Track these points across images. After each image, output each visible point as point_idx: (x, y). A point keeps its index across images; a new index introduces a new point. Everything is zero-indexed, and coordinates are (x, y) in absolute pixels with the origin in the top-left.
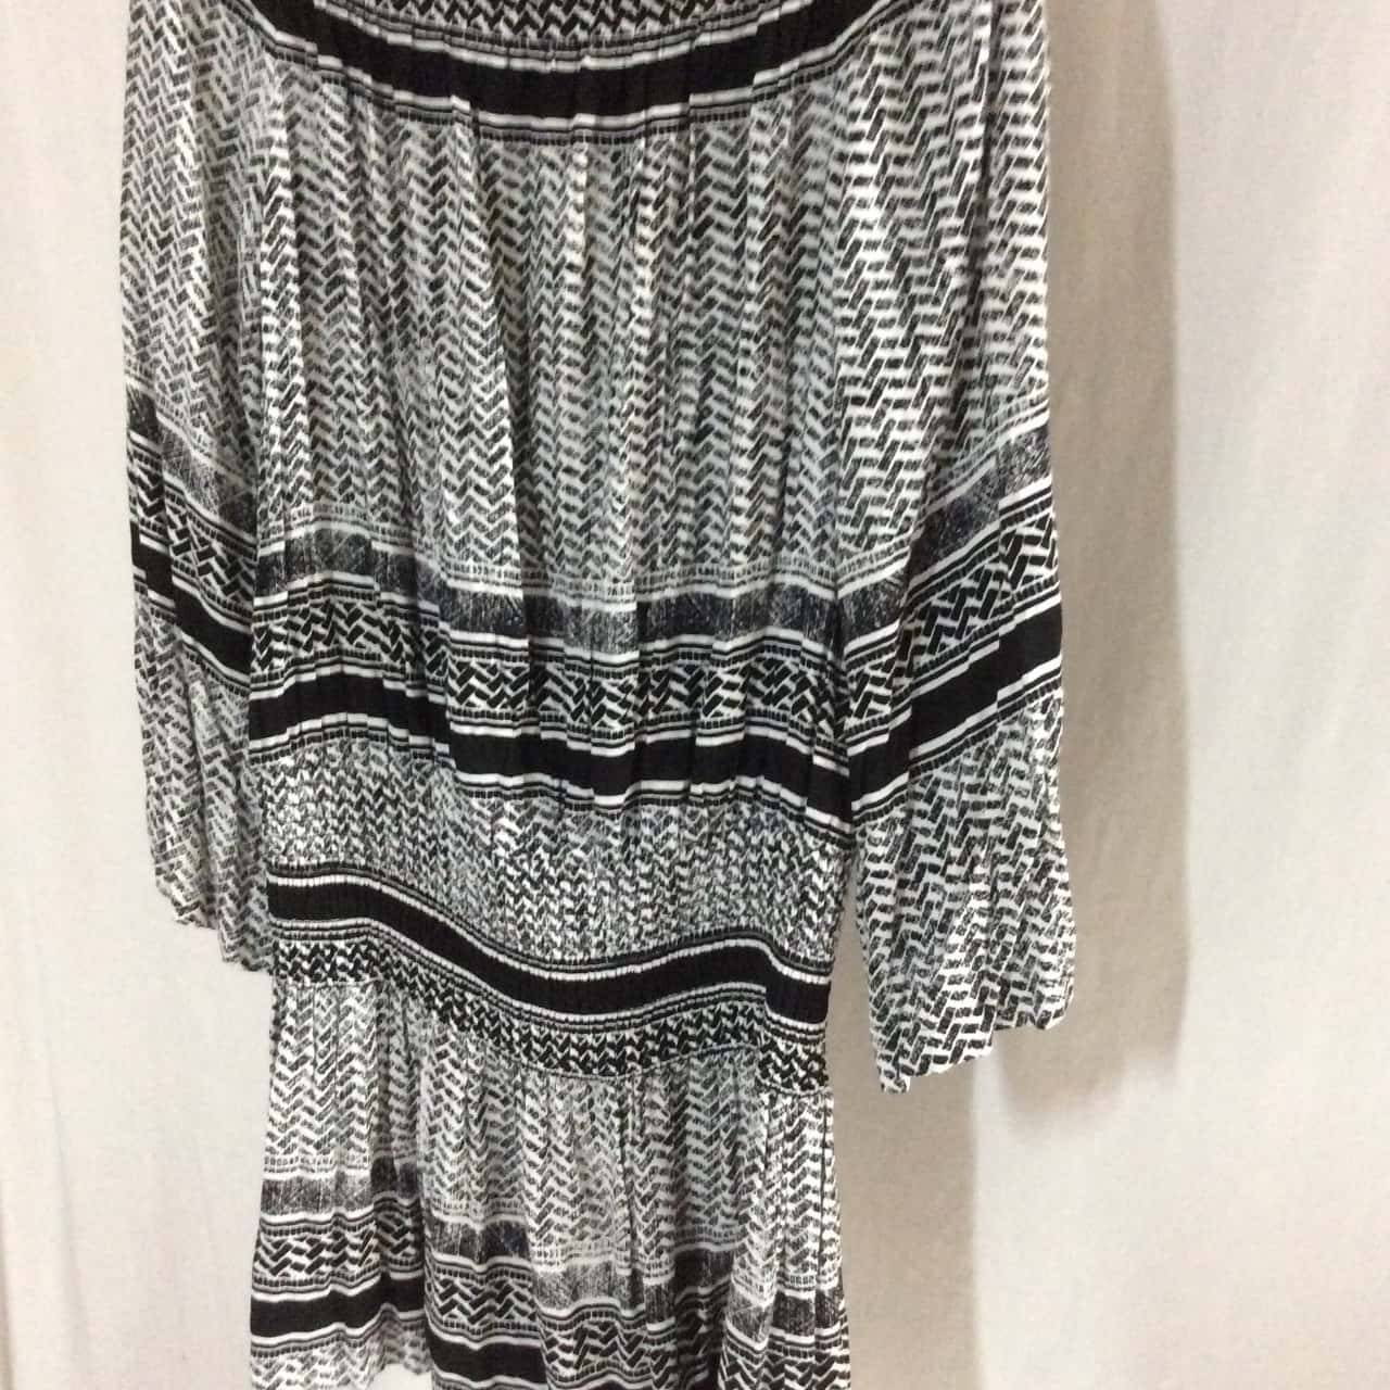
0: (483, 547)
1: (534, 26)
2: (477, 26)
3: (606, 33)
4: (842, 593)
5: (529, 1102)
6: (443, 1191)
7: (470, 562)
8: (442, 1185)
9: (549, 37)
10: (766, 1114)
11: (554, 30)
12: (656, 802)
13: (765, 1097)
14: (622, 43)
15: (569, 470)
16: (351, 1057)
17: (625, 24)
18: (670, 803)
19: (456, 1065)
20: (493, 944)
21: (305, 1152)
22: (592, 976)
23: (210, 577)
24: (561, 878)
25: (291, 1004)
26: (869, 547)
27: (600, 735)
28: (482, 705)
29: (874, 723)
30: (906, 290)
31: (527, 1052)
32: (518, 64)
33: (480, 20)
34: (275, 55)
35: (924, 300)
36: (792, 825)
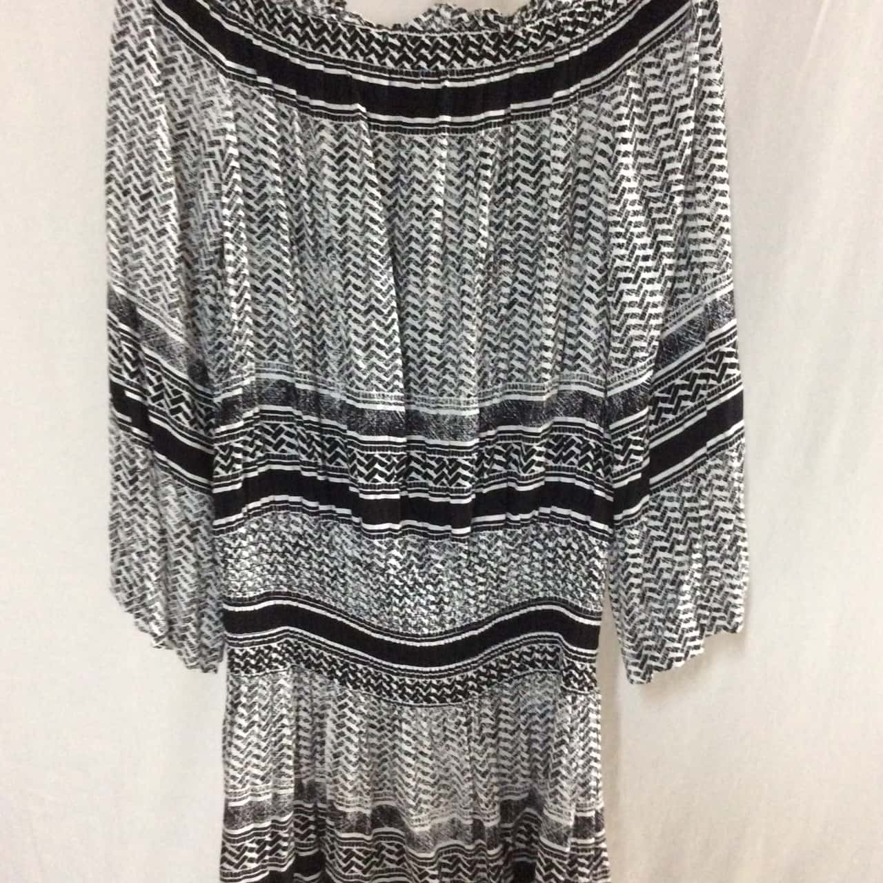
0: (381, 381)
1: (409, 60)
2: (370, 61)
3: (458, 66)
4: (610, 394)
5: (405, 726)
6: (346, 793)
7: (374, 392)
8: (346, 789)
9: (420, 67)
10: (569, 708)
11: (423, 64)
12: (489, 528)
13: (569, 698)
14: (468, 72)
15: (433, 331)
16: (282, 716)
17: (470, 61)
18: (497, 528)
19: (352, 711)
20: (379, 630)
21: (254, 784)
22: (447, 641)
23: (180, 415)
24: (427, 583)
25: (244, 689)
26: (633, 365)
27: (457, 491)
28: (382, 481)
29: (633, 467)
30: (649, 216)
31: (401, 696)
32: (397, 84)
33: (372, 56)
34: (227, 75)
35: (661, 221)
36: (580, 533)
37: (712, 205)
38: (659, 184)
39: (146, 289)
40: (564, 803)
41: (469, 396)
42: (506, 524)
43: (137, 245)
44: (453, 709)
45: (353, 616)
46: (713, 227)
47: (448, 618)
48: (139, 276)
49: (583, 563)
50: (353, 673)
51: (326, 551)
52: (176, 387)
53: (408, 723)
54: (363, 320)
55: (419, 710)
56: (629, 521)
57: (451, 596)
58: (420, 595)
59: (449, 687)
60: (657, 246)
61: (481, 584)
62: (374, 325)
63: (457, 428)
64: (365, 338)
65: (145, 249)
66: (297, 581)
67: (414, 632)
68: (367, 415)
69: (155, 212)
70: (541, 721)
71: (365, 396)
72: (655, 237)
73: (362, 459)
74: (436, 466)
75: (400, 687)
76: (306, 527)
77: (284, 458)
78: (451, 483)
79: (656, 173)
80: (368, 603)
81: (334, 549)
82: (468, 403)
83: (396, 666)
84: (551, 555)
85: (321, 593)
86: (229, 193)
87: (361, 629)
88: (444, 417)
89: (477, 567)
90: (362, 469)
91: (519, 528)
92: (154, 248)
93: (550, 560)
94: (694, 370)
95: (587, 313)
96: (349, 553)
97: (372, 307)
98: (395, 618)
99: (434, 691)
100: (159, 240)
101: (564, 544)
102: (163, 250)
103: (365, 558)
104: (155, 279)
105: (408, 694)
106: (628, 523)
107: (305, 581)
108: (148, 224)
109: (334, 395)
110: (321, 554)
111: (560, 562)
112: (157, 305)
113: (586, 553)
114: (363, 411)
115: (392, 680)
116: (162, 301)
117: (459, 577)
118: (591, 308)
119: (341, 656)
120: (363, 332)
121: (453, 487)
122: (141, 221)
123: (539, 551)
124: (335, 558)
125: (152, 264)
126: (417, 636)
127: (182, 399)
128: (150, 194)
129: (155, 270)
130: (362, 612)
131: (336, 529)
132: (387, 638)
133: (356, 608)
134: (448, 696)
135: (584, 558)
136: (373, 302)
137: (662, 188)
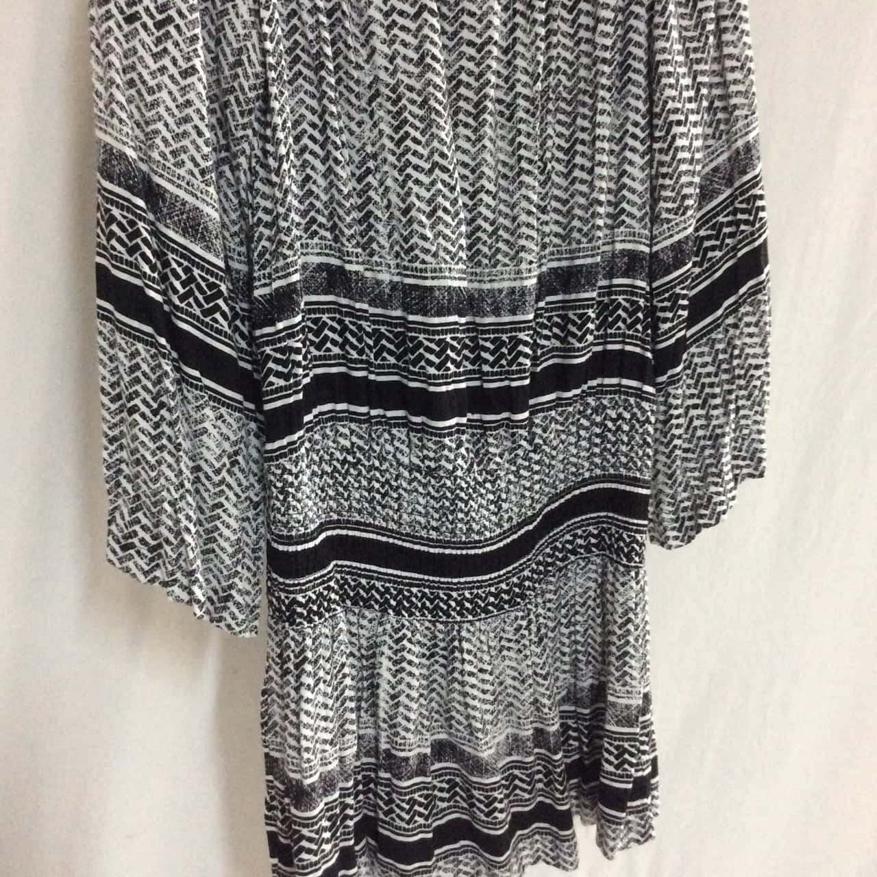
37: (741, 45)
38: (693, 22)
39: (167, 151)
40: (634, 683)
41: (531, 263)
42: (558, 403)
43: (151, 91)
44: (513, 615)
45: (408, 535)
46: (742, 68)
47: (506, 516)
48: (157, 132)
49: (637, 432)
50: (408, 599)
51: (377, 463)
52: (212, 280)
53: (468, 640)
54: (426, 180)
55: (478, 624)
56: (673, 381)
57: (508, 491)
58: (481, 495)
59: (507, 592)
60: (698, 87)
61: (537, 473)
62: (440, 186)
63: (516, 300)
64: (429, 202)
65: (164, 95)
66: (346, 504)
67: (477, 538)
68: (437, 293)
69: (176, 44)
70: (582, 610)
71: (435, 271)
72: (695, 78)
73: (433, 346)
74: (492, 347)
75: (459, 603)
76: (354, 439)
77: (330, 358)
78: (510, 364)
79: (688, 11)
80: (426, 515)
81: (385, 459)
82: (530, 271)
83: (455, 580)
84: (598, 431)
85: (370, 514)
86: (270, 20)
87: (417, 547)
88: (500, 291)
89: (532, 455)
90: (433, 358)
91: (570, 405)
92: (178, 95)
93: (597, 435)
94: (721, 219)
95: (631, 163)
96: (405, 460)
97: (435, 164)
98: (460, 525)
99: (492, 599)
100: (183, 83)
101: (614, 416)
102: (191, 96)
103: (427, 463)
104: (177, 137)
105: (467, 609)
106: (674, 383)
107: (354, 504)
108: (166, 61)
109: (380, 276)
110: (372, 468)
111: (610, 435)
112: (182, 172)
113: (638, 421)
114: (431, 289)
115: (450, 597)
116: (189, 165)
117: (514, 468)
118: (636, 158)
119: (395, 582)
120: (428, 195)
121: (514, 368)
122: (156, 57)
123: (587, 429)
124: (387, 470)
125: (174, 116)
126: (480, 541)
127: (219, 294)
128: (170, 20)
129: (178, 124)
130: (418, 527)
131: (386, 436)
132: (447, 551)
133: (410, 525)
134: (506, 602)
135: (637, 426)
136: (436, 158)
137: (696, 26)
